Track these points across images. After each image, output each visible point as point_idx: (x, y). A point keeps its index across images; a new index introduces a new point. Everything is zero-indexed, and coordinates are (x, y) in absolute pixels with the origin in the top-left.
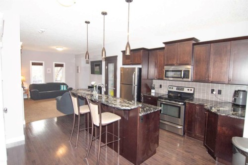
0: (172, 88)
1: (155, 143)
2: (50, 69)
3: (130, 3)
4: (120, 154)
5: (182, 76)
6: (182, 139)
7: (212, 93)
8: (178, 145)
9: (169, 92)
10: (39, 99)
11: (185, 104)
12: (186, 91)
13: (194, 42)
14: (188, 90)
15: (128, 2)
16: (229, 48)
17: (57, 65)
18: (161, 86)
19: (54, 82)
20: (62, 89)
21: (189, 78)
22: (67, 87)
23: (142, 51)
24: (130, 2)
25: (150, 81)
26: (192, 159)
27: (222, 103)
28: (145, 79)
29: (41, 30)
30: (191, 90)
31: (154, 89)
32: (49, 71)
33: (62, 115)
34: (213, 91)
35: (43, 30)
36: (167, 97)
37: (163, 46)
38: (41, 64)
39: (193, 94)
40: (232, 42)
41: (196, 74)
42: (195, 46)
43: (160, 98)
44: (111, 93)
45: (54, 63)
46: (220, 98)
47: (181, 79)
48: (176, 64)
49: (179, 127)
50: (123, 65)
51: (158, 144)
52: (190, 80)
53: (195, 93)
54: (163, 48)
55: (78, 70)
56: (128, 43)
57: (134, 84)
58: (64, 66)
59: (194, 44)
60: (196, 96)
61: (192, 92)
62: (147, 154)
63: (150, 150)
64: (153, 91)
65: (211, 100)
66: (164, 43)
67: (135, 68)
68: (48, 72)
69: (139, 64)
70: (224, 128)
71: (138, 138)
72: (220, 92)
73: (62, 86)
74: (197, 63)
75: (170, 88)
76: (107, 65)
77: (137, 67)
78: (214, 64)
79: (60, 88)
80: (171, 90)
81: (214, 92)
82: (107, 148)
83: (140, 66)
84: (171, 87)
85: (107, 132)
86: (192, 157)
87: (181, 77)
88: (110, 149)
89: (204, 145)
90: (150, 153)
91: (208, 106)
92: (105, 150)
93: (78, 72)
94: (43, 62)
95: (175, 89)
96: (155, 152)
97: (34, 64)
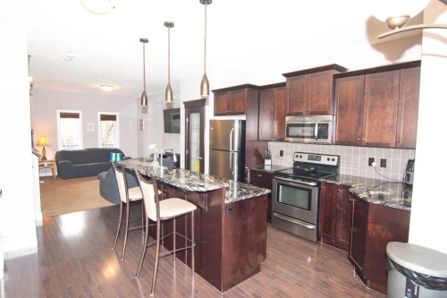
0: (301, 157)
1: (258, 253)
2: (92, 124)
3: (208, 6)
4: (196, 271)
5: (316, 134)
6: (315, 248)
7: (370, 165)
8: (309, 260)
9: (296, 163)
10: (73, 178)
11: (319, 185)
12: (324, 161)
13: (337, 72)
14: (329, 159)
15: (204, 3)
16: (396, 82)
17: (104, 118)
18: (282, 153)
19: (100, 147)
20: (113, 159)
21: (327, 138)
22: (122, 155)
23: (246, 89)
24: (208, 3)
25: (263, 144)
26: (324, 282)
27: (388, 182)
28: (252, 141)
29: (69, 55)
30: (333, 160)
31: (269, 158)
32: (90, 127)
33: (108, 204)
34: (371, 161)
35: (72, 55)
36: (291, 172)
37: (284, 80)
38: (76, 116)
39: (337, 167)
40: (402, 70)
41: (340, 130)
42: (338, 80)
43: (279, 173)
44: (195, 166)
45: (99, 114)
46: (384, 175)
47: (314, 140)
48: (304, 113)
49: (310, 227)
50: (216, 115)
51: (264, 255)
52: (329, 140)
53: (341, 164)
54: (283, 85)
55: (142, 126)
56: (205, 76)
57: (233, 149)
58: (117, 118)
59: (336, 77)
60: (343, 171)
61: (335, 163)
62: (242, 273)
63: (249, 265)
64: (267, 162)
65: (369, 177)
66: (285, 75)
67: (233, 121)
68: (88, 130)
69: (242, 113)
70: (378, 227)
71: (223, 242)
72: (383, 163)
73: (114, 154)
74: (342, 111)
75: (297, 156)
76: (188, 116)
77: (237, 119)
78: (371, 112)
79: (109, 157)
80: (299, 160)
81: (373, 164)
82: (175, 261)
83: (243, 118)
84: (299, 155)
85: (175, 233)
86: (325, 279)
87: (313, 137)
88: (181, 262)
89: (349, 259)
90: (248, 270)
91: (356, 188)
92: (172, 266)
93: (142, 129)
94: (80, 113)
95: (305, 159)
96: (258, 270)
97: (63, 115)
